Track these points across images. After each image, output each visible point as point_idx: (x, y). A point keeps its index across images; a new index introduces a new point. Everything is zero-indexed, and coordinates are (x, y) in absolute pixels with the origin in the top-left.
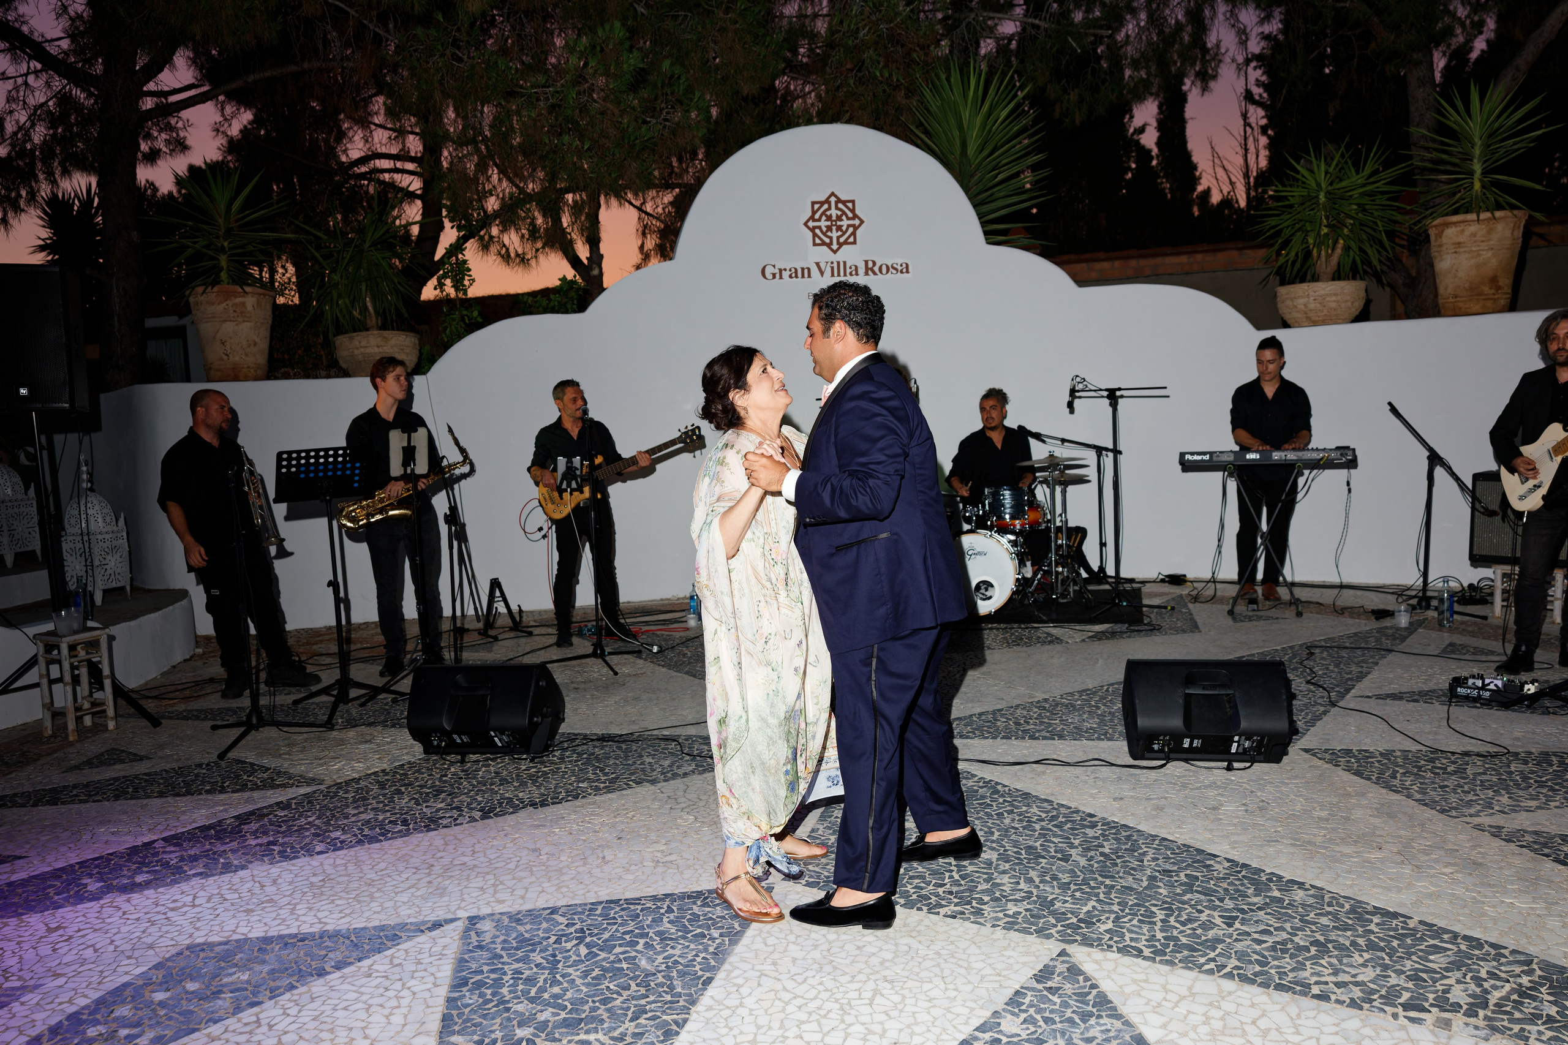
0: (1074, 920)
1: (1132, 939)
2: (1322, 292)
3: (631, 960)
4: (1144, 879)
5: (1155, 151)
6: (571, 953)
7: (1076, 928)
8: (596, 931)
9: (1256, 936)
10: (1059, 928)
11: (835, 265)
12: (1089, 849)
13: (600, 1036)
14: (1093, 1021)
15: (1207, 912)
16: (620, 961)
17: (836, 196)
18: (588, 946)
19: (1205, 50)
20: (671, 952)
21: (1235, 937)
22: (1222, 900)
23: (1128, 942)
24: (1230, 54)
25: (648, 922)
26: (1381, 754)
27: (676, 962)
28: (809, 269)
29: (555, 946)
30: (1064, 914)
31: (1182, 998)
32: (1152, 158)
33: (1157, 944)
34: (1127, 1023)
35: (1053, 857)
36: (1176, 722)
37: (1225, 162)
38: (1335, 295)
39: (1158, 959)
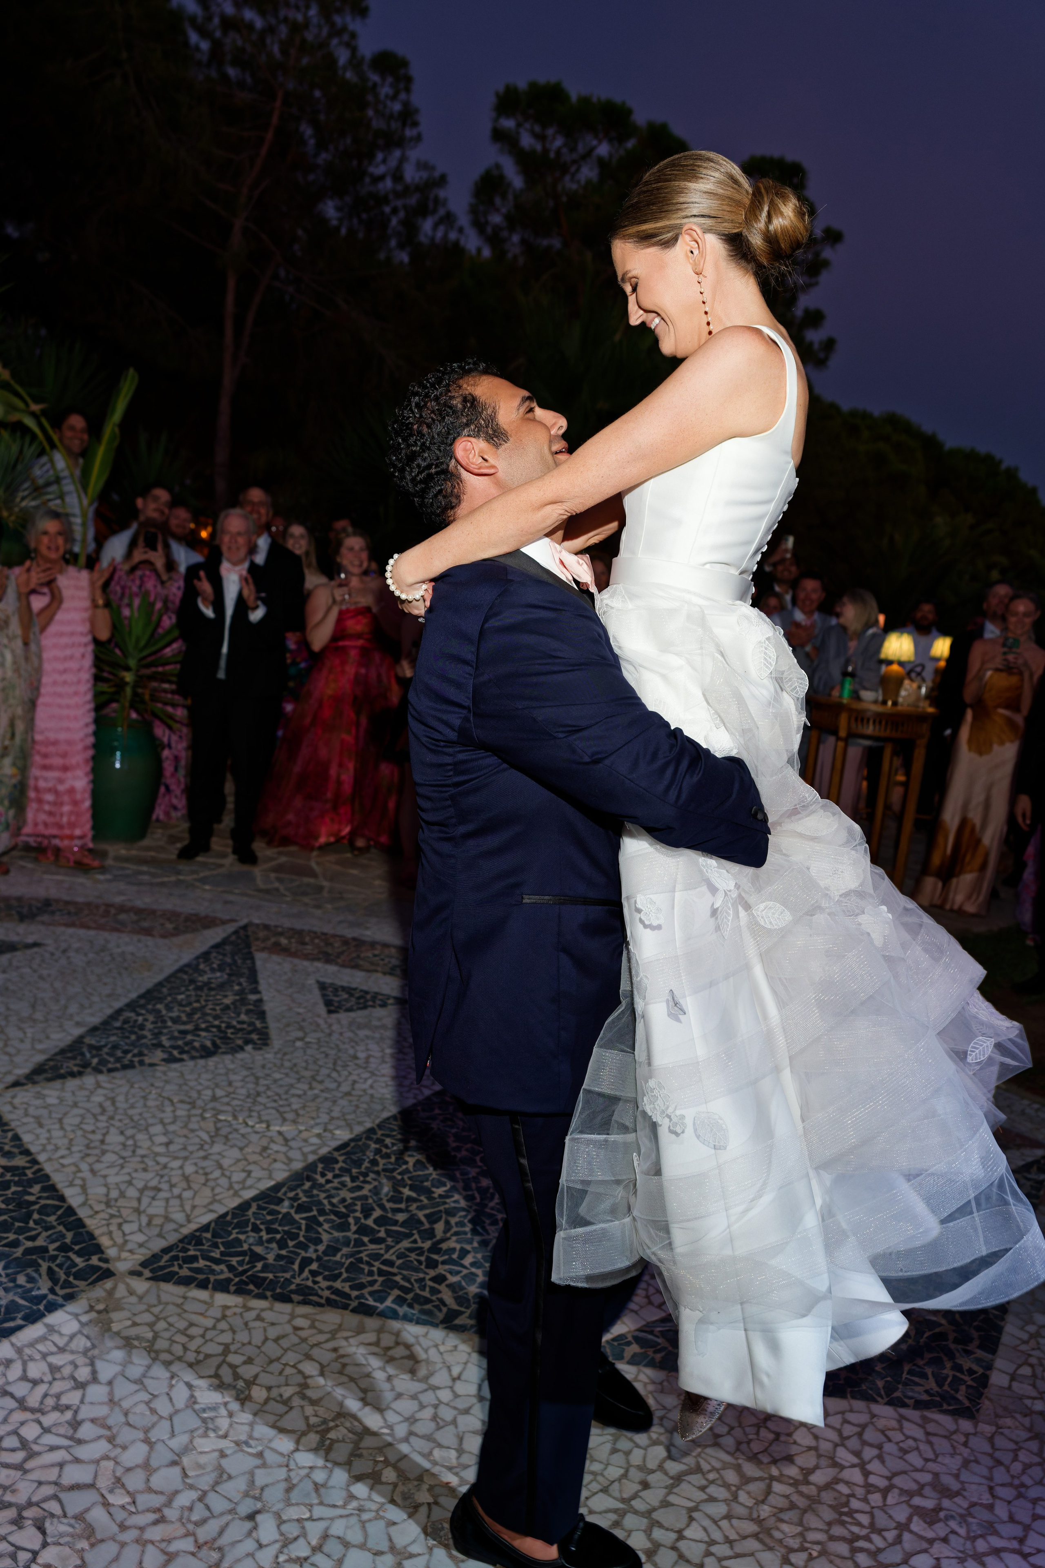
3: (396, 1198)
6: (455, 1229)
8: (413, 1256)
16: (410, 1199)
18: (430, 1233)
20: (348, 1196)
25: (345, 1250)
27: (353, 1179)
29: (468, 1247)
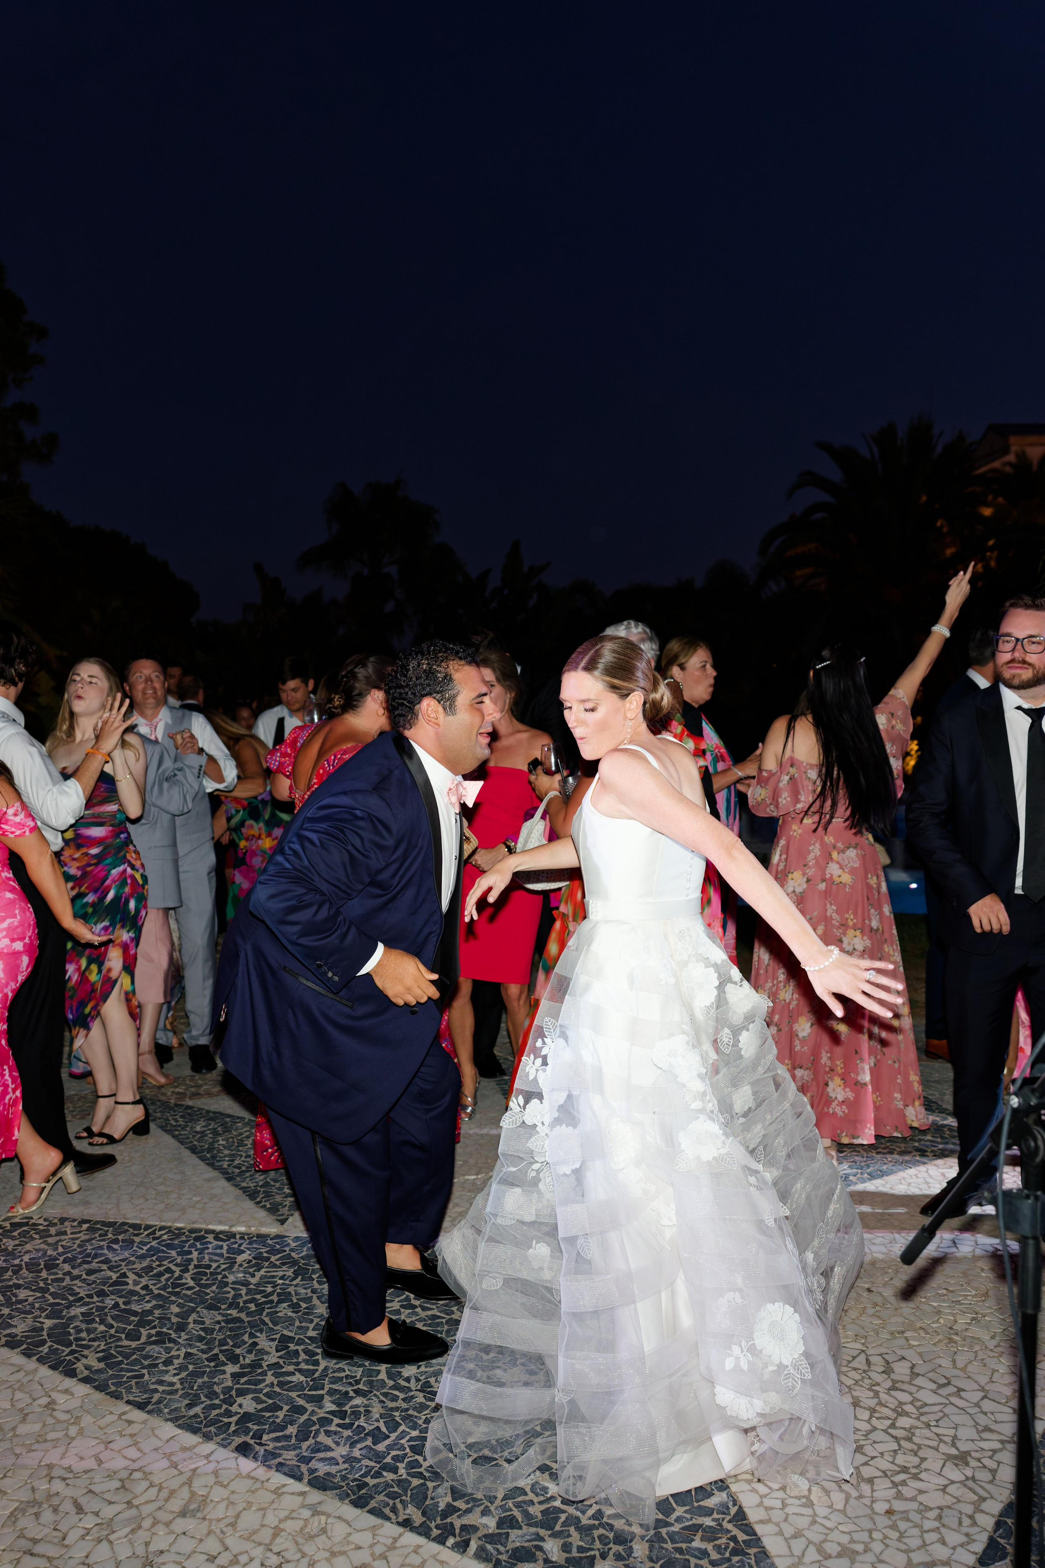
0: (273, 1259)
1: (221, 1247)
4: (191, 1326)
7: (273, 1252)
9: (104, 1267)
10: (287, 1249)
12: (255, 1365)
14: (261, 1183)
15: (138, 1288)
21: (123, 1264)
22: (116, 1305)
23: (225, 1244)
30: (283, 1264)
31: (193, 1207)
33: (199, 1246)
34: (236, 1186)
35: (300, 1342)
39: (203, 1233)
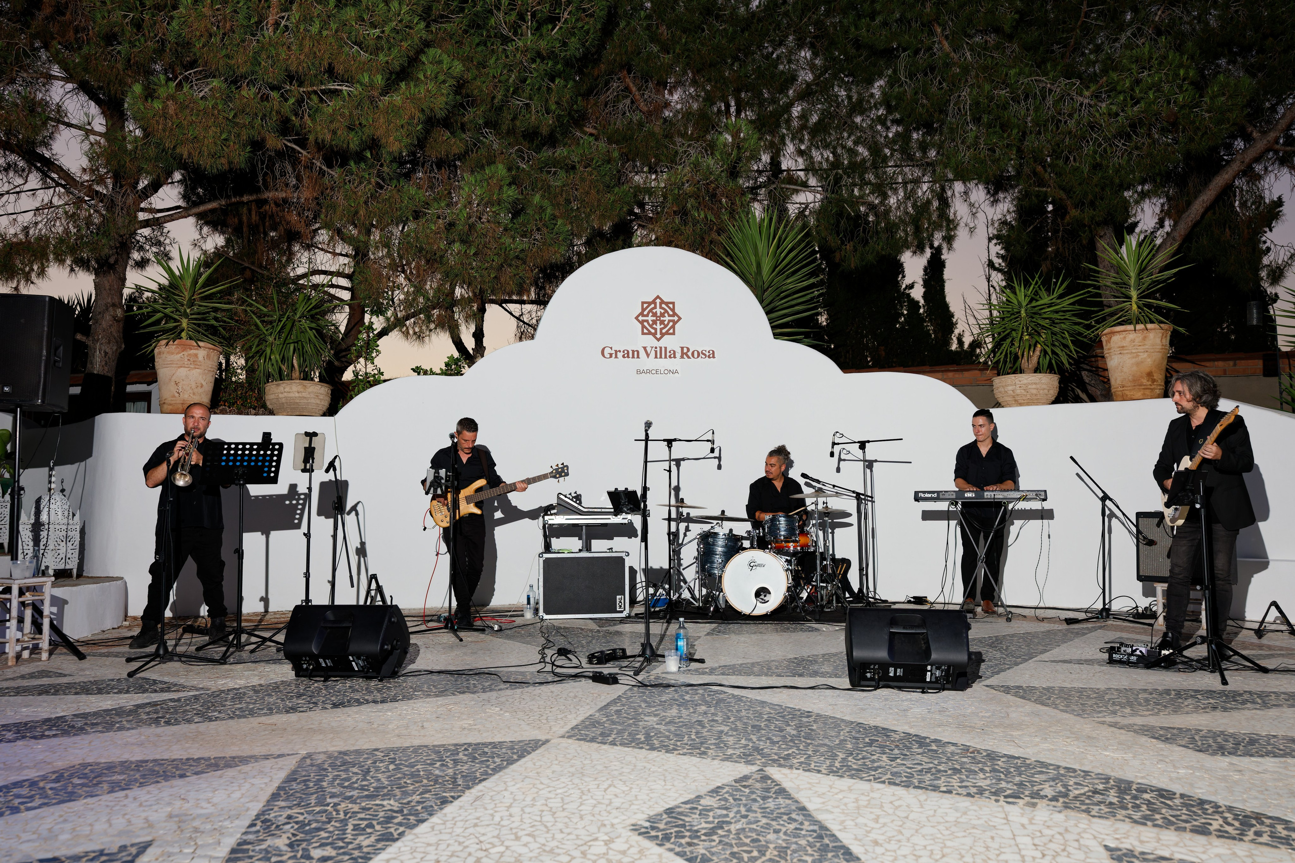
0: (776, 758)
1: (816, 766)
2: (1025, 381)
4: (837, 741)
5: (922, 302)
7: (774, 760)
9: (910, 766)
10: (762, 761)
11: (658, 350)
12: (800, 727)
13: (392, 802)
14: (770, 800)
15: (878, 755)
17: (660, 299)
19: (949, 221)
21: (893, 766)
22: (891, 750)
23: (813, 768)
24: (964, 220)
26: (1044, 688)
28: (638, 352)
30: (769, 755)
31: (841, 791)
32: (920, 307)
33: (834, 768)
34: (797, 802)
35: (771, 730)
36: (882, 654)
37: (975, 313)
38: (1035, 384)
39: (832, 775)
